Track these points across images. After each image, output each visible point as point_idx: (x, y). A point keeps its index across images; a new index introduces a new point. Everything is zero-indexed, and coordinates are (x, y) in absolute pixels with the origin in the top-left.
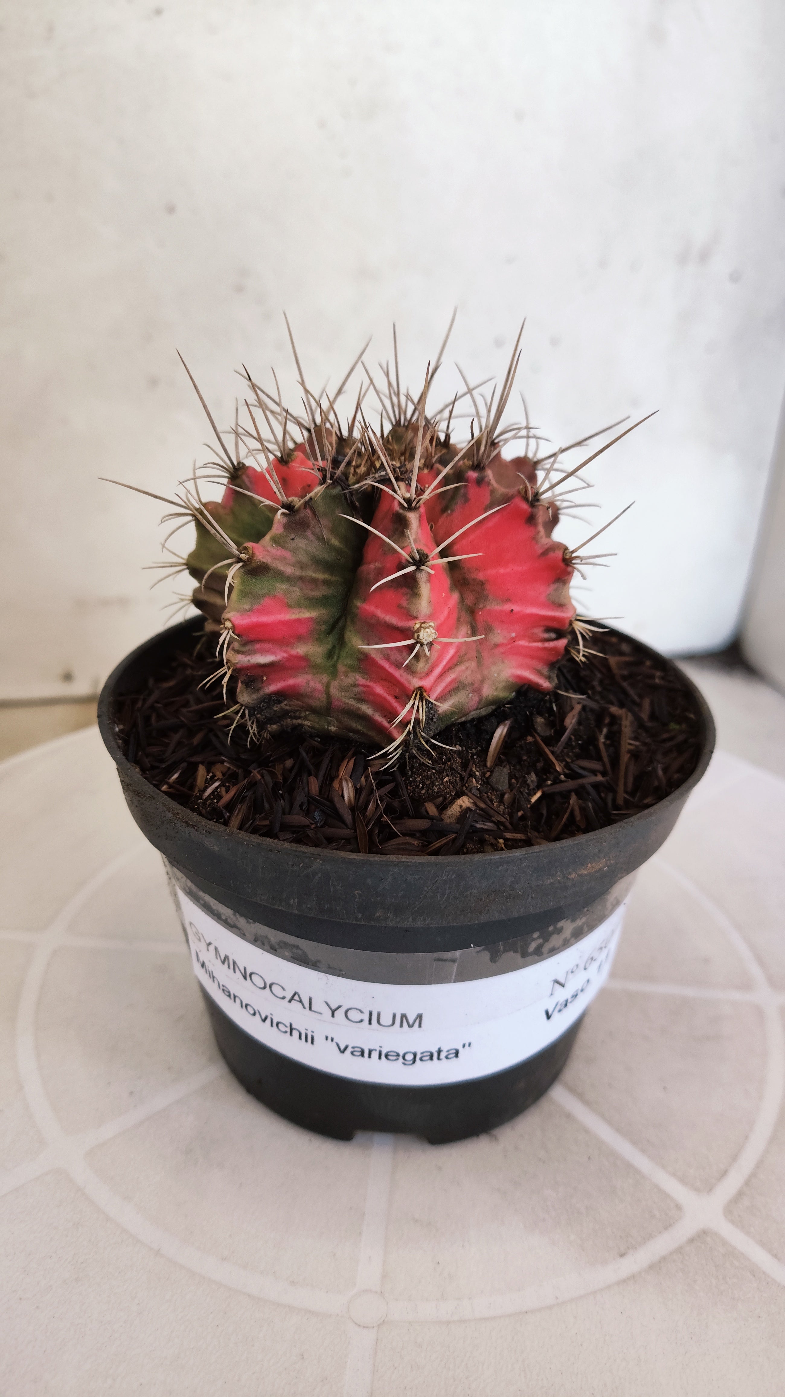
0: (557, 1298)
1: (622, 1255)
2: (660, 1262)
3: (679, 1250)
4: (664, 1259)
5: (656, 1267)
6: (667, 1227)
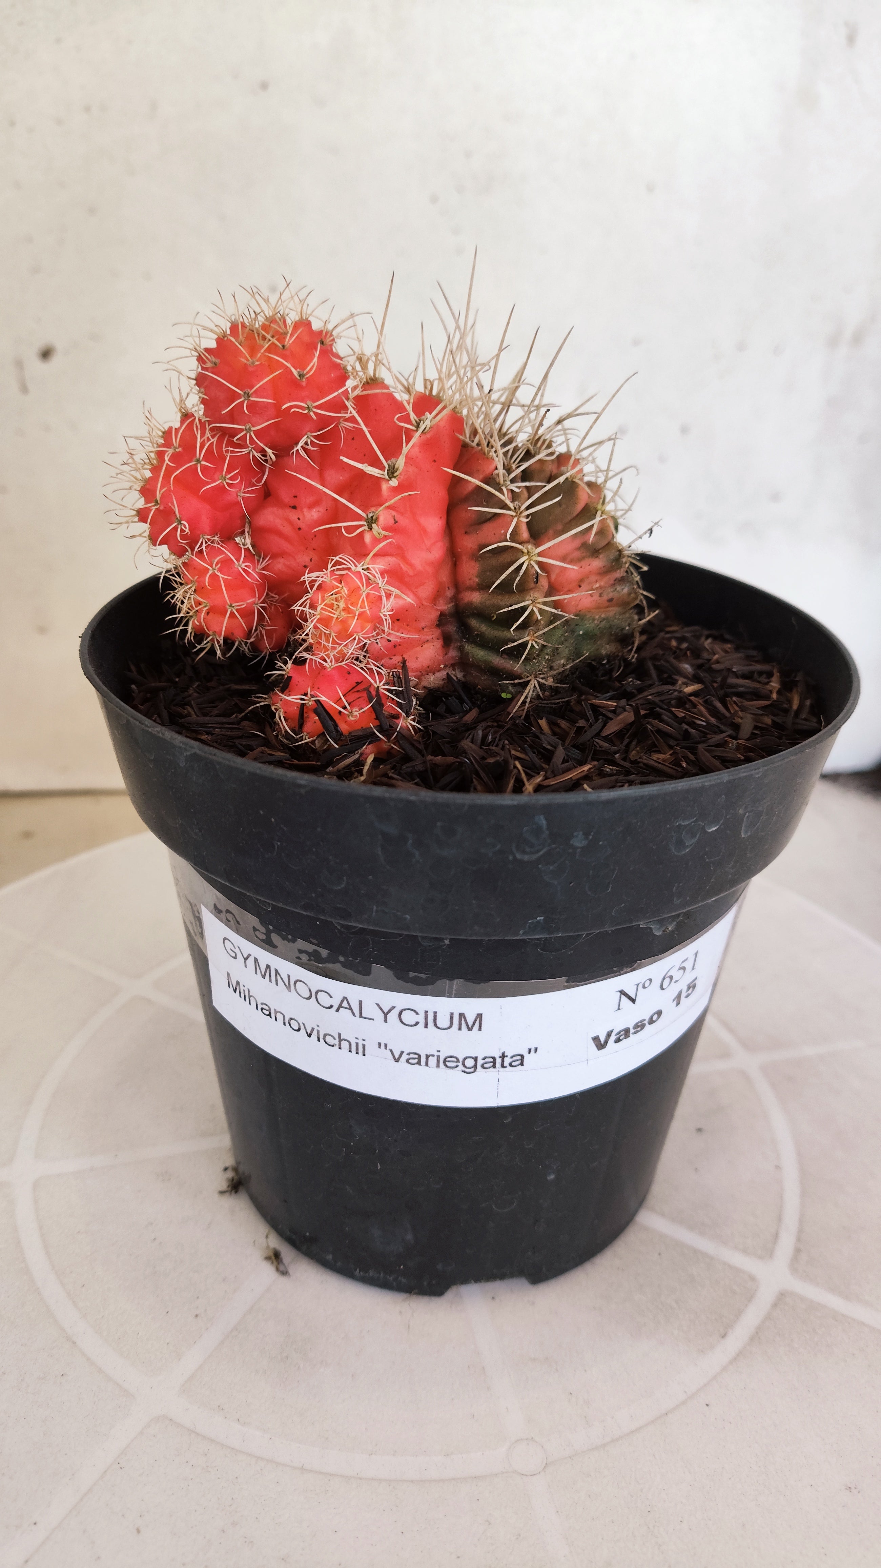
1: (724, 1336)
2: (757, 1333)
3: (768, 1317)
4: (759, 1329)
5: (756, 1337)
6: (750, 1299)
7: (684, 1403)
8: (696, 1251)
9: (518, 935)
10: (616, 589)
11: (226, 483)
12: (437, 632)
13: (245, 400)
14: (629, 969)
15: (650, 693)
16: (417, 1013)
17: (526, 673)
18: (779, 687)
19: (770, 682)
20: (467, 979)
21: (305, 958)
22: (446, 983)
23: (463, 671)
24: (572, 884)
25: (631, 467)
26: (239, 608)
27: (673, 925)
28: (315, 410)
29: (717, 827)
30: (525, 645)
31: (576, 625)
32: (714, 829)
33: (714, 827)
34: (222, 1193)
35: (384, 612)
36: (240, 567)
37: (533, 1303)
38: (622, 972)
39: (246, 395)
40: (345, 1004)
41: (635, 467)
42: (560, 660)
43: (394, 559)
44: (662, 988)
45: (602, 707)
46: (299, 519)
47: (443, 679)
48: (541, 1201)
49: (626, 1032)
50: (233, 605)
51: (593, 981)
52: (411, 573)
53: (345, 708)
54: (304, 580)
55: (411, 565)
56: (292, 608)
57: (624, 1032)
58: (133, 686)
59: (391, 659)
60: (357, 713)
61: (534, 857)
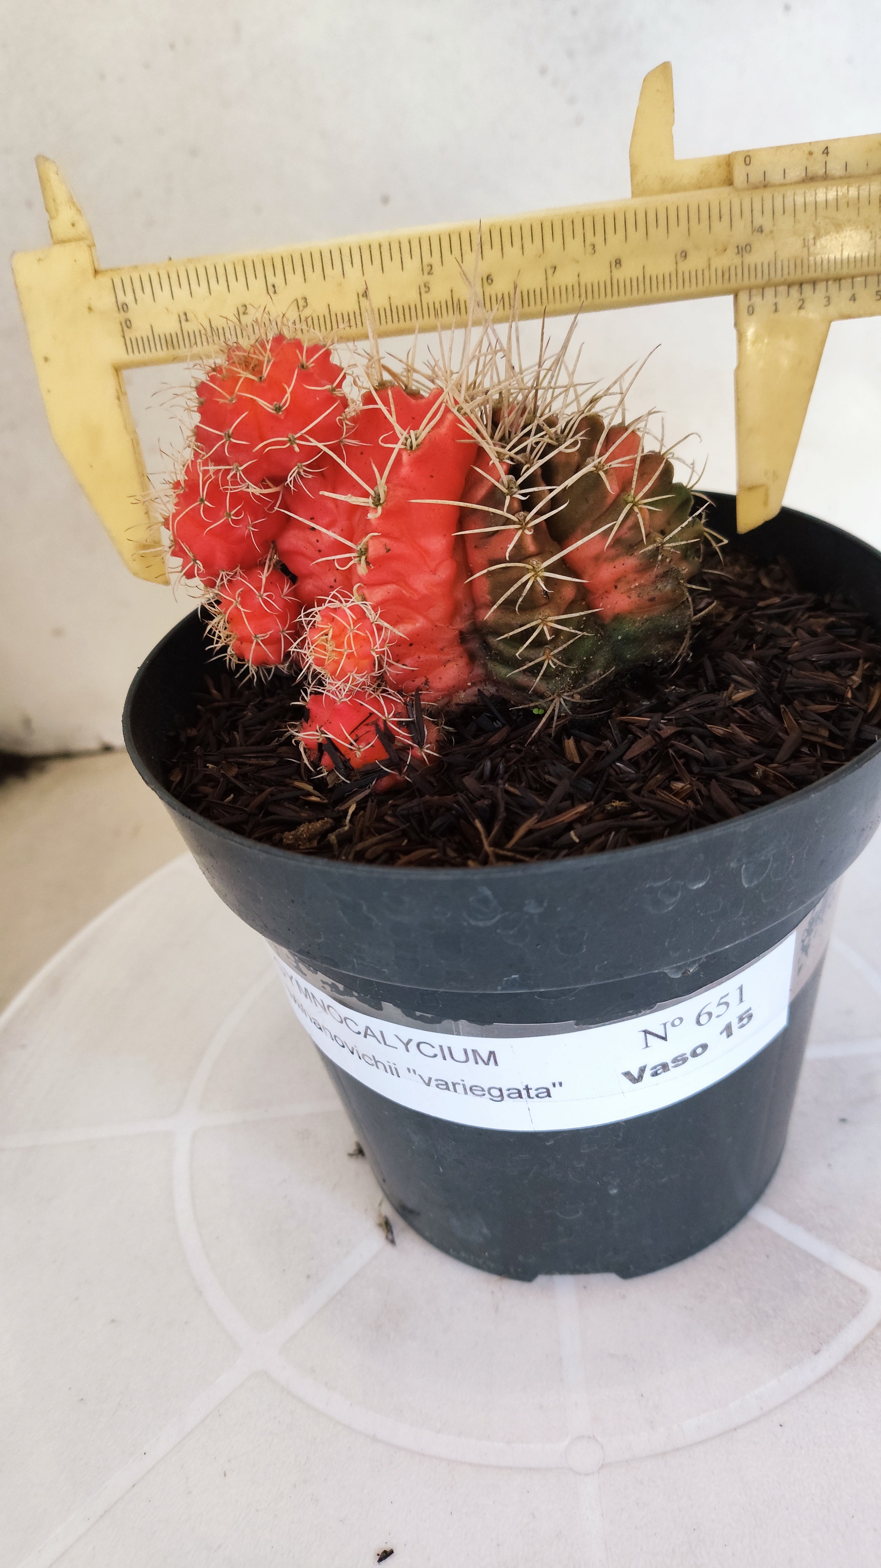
0: (762, 1408)
1: (816, 1353)
2: (854, 1352)
3: (871, 1336)
5: (849, 1358)
6: (855, 1314)
7: (756, 1420)
8: (808, 1256)
9: (497, 990)
10: (657, 587)
11: (231, 519)
12: (459, 650)
13: (227, 441)
14: (648, 1011)
15: (689, 705)
16: (433, 1047)
17: (548, 692)
18: (861, 682)
19: (852, 675)
20: (470, 1021)
21: (328, 988)
22: (451, 1023)
23: (495, 686)
24: (538, 947)
25: (692, 434)
26: (263, 638)
27: (695, 967)
28: (297, 441)
29: (704, 883)
30: (541, 664)
31: (614, 630)
32: (701, 885)
33: (700, 883)
34: (351, 1155)
35: (377, 648)
36: (261, 597)
37: (624, 1297)
38: (640, 1014)
39: (227, 436)
40: (369, 1032)
41: (697, 434)
42: (596, 669)
43: (394, 586)
44: (698, 1023)
45: (633, 724)
46: (317, 541)
47: (475, 695)
48: (609, 1211)
49: (665, 1067)
50: (257, 636)
51: (607, 1023)
52: (416, 597)
53: (351, 744)
54: (300, 619)
55: (416, 591)
56: (289, 650)
57: (660, 1067)
58: (199, 707)
59: (414, 681)
60: (364, 748)
61: (489, 923)
